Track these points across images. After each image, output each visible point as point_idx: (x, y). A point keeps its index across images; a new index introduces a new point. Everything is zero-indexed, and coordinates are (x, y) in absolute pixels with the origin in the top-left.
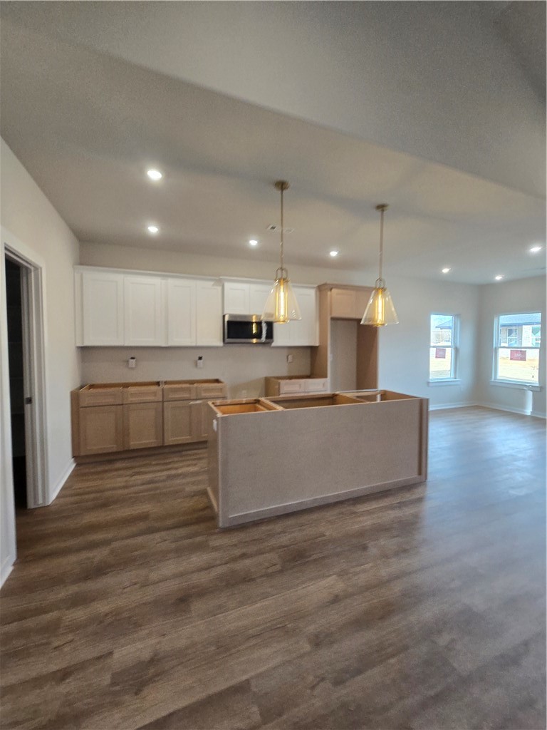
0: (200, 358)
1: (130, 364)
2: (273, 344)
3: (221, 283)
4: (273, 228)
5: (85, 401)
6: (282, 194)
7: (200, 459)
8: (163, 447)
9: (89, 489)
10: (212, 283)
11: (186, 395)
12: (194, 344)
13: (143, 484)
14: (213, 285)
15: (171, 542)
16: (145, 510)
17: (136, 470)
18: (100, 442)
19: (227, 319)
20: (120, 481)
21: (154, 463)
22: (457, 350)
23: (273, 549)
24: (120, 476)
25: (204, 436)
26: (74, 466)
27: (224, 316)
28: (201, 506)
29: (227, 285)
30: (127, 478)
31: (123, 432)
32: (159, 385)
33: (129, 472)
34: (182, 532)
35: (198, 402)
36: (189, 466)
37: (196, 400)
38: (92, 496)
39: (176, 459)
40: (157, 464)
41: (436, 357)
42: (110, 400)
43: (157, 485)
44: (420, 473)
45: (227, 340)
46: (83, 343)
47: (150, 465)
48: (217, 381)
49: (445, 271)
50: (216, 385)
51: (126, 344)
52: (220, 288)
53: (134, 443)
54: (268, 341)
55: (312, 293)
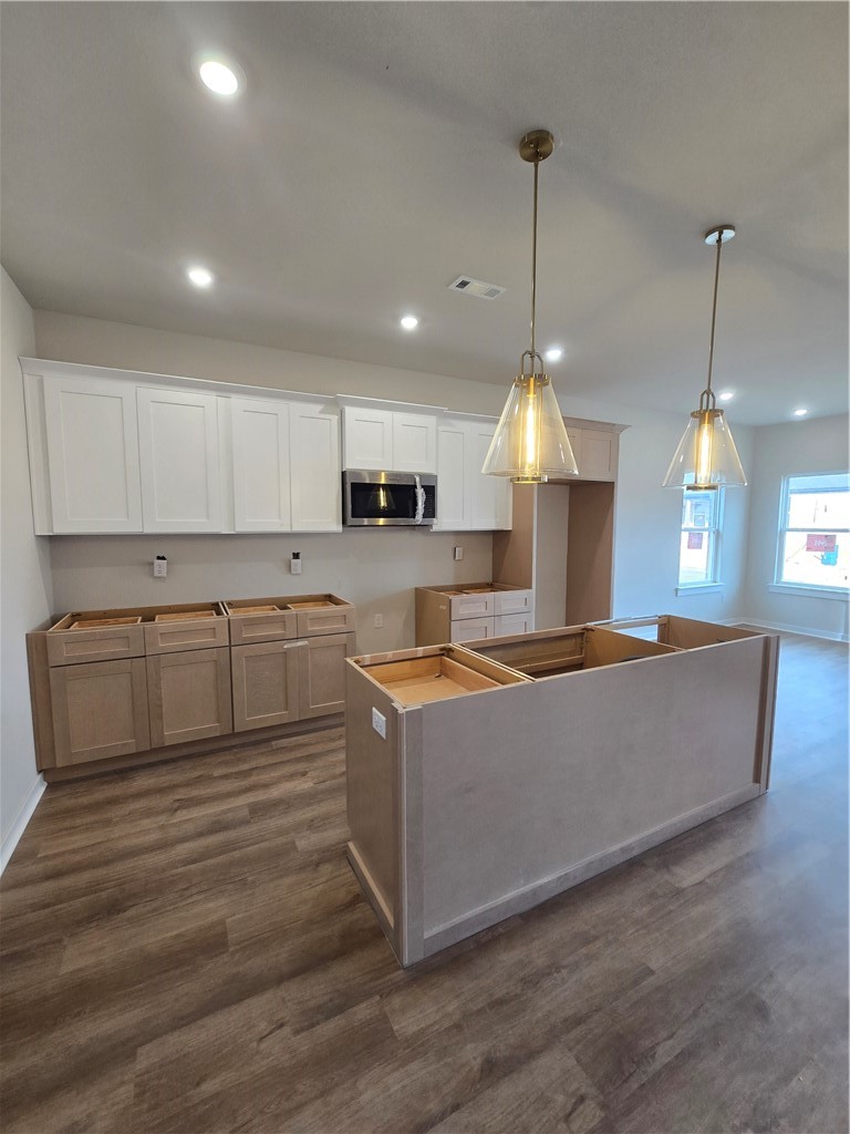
0: (296, 556)
1: (156, 569)
2: (436, 528)
3: (336, 406)
4: (464, 284)
5: (62, 653)
6: (536, 166)
7: (310, 758)
8: (234, 735)
9: (78, 858)
10: (320, 407)
11: (275, 631)
13: (200, 835)
14: (321, 412)
15: (297, 1032)
16: (214, 918)
17: (182, 794)
19: (350, 479)
20: (146, 830)
21: (216, 773)
22: (718, 535)
23: (553, 1036)
24: (148, 813)
26: (42, 789)
27: (344, 475)
28: (342, 895)
29: (351, 413)
30: (162, 819)
31: (147, 708)
32: (219, 613)
33: (167, 800)
34: (316, 989)
35: (300, 643)
36: (292, 777)
37: (297, 639)
38: (85, 877)
39: (263, 761)
40: (225, 777)
41: (689, 547)
42: (119, 649)
43: (232, 834)
44: (757, 779)
45: (351, 521)
46: (50, 529)
47: (211, 779)
48: (329, 599)
49: (727, 396)
50: (333, 608)
51: (147, 530)
52: (335, 418)
53: (174, 732)
54: (427, 521)
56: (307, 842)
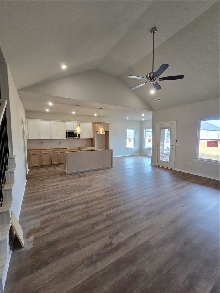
0: (60, 142)
1: (41, 144)
2: (80, 138)
3: (65, 122)
5: (31, 153)
6: (78, 106)
7: (61, 167)
8: (51, 165)
10: (63, 122)
11: (57, 152)
12: (59, 139)
18: (35, 163)
19: (67, 132)
22: (135, 139)
25: (62, 162)
27: (67, 131)
29: (67, 123)
31: (41, 161)
32: (50, 149)
37: (60, 153)
41: (128, 141)
42: (37, 153)
45: (68, 137)
46: (29, 138)
48: (65, 148)
49: (128, 118)
51: (40, 139)
52: (65, 124)
53: (44, 164)
55: (91, 124)
56: (59, 171)
